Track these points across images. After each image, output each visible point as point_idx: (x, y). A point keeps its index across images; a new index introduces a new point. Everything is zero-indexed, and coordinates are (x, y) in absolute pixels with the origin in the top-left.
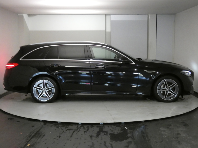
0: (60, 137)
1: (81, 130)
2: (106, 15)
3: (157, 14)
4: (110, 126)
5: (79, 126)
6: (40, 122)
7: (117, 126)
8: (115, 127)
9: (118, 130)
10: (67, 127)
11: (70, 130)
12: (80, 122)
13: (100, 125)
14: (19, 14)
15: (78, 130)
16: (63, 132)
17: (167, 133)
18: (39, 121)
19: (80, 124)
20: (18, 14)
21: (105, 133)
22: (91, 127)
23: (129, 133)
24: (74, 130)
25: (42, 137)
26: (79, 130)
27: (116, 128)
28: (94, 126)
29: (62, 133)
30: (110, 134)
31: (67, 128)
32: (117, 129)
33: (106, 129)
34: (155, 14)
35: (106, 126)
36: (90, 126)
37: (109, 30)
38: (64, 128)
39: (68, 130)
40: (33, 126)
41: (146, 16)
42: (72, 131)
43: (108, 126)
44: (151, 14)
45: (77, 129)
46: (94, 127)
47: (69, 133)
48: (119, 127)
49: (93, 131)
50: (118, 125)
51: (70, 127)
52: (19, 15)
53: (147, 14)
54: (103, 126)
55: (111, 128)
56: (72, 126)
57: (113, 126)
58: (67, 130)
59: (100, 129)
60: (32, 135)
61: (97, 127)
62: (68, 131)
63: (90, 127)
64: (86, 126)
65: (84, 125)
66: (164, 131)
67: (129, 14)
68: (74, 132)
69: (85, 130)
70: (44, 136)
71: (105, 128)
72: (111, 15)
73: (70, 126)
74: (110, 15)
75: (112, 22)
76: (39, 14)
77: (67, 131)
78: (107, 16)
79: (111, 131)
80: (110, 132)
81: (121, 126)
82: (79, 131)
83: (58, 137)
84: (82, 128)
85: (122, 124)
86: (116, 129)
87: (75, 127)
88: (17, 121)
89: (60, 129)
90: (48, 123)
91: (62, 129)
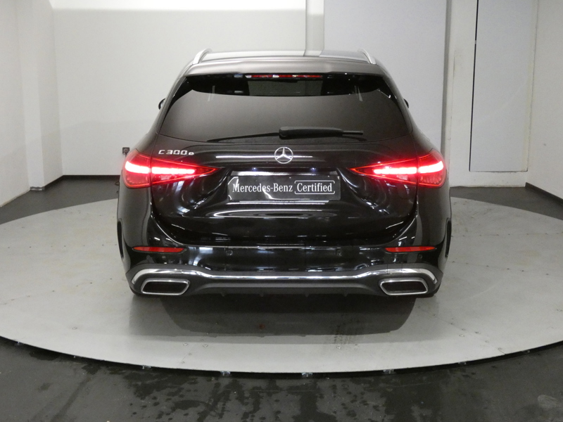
1: (229, 405)
5: (221, 390)
8: (362, 394)
9: (375, 407)
10: (174, 390)
11: (185, 405)
13: (304, 382)
15: (220, 405)
19: (227, 376)
22: (269, 392)
24: (201, 408)
26: (223, 409)
28: (280, 383)
31: (176, 399)
33: (327, 401)
35: (325, 388)
38: (161, 396)
39: (177, 410)
40: (45, 387)
45: (216, 403)
46: (278, 389)
49: (279, 412)
55: (347, 400)
58: (177, 406)
61: (291, 390)
62: (178, 416)
63: (264, 391)
64: (247, 387)
65: (241, 381)
69: (244, 409)
71: (322, 397)
77: (173, 415)
81: (382, 385)
82: (221, 416)
84: (233, 395)
86: (365, 403)
89: (148, 401)
90: (103, 368)
91: (156, 404)
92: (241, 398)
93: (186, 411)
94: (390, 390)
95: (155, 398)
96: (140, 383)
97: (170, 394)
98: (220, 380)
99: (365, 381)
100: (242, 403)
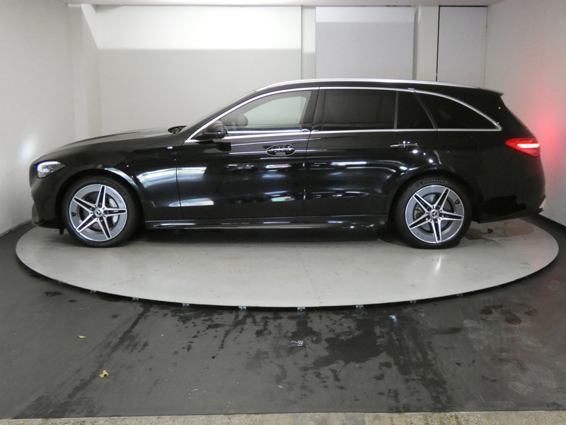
0: (189, 348)
1: (245, 326)
2: (303, 7)
3: (440, 6)
4: (324, 315)
5: (240, 317)
6: (134, 304)
7: (343, 315)
8: (340, 320)
9: (349, 327)
10: (207, 318)
11: (215, 326)
12: (243, 302)
13: (299, 314)
14: (71, 3)
15: (240, 326)
16: (198, 332)
18: (129, 299)
19: (243, 309)
20: (67, 4)
21: (315, 338)
22: (275, 319)
23: (380, 337)
24: (227, 328)
25: (139, 347)
26: (242, 329)
27: (343, 320)
28: (281, 314)
29: (196, 337)
30: (328, 340)
31: (209, 323)
32: (346, 325)
33: (316, 323)
34: (435, 6)
35: (314, 317)
36: (270, 315)
37: (310, 48)
38: (199, 321)
39: (210, 329)
40: (115, 316)
41: (411, 11)
42: (221, 331)
43: (321, 317)
44: (423, 6)
45: (237, 325)
46: (281, 318)
47: (215, 337)
48: (351, 317)
49: (281, 330)
50: (347, 312)
51: (217, 318)
52: (69, 5)
53: (414, 6)
54: (307, 314)
55: (329, 323)
56: (221, 316)
57: (334, 317)
58: (210, 327)
59: (298, 324)
60: (111, 342)
61: (291, 318)
62: (212, 332)
63: (270, 319)
64: (259, 317)
65: (254, 314)
66: (475, 330)
67: (365, 6)
68: (227, 334)
69: (257, 328)
70: (146, 345)
71: (311, 321)
72: (317, 8)
73: (216, 316)
74: (313, 7)
75: (319, 27)
76: (124, 5)
77: (207, 331)
78: (307, 12)
79: (330, 331)
80: (326, 334)
81: (354, 315)
82: (241, 332)
83: (184, 348)
84: (249, 320)
85: (358, 308)
86: (342, 325)
87: (228, 318)
88: (71, 301)
89: (189, 324)
90: (155, 306)
91: (195, 326)
92: (254, 322)
93: (216, 329)
94: (360, 318)
95: (193, 323)
96: (182, 314)
97: (205, 320)
98: (239, 313)
99: (342, 313)
100: (256, 325)
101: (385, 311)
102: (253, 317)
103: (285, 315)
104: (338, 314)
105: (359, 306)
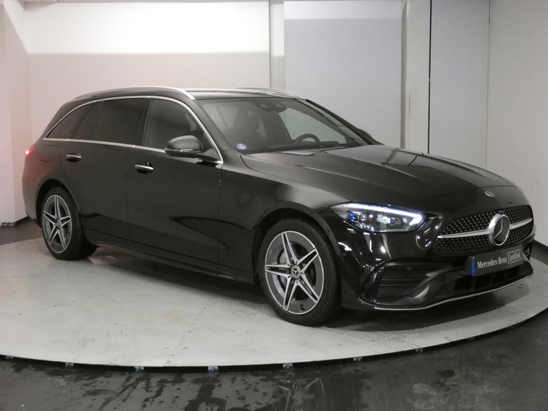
1: (134, 392)
4: (239, 377)
5: (132, 381)
7: (264, 377)
8: (257, 383)
9: (265, 394)
10: (89, 382)
11: (96, 393)
15: (126, 392)
17: (432, 408)
19: (140, 370)
22: (174, 383)
24: (108, 396)
27: (262, 383)
31: (90, 388)
32: (262, 390)
33: (225, 390)
35: (226, 379)
36: (169, 377)
37: (279, 51)
38: (77, 386)
39: (87, 397)
42: (100, 399)
43: (234, 379)
45: (123, 391)
46: (183, 381)
48: (272, 380)
49: (177, 397)
50: (270, 373)
51: (101, 382)
54: (218, 376)
55: (241, 388)
56: (107, 379)
57: (251, 379)
58: (89, 393)
59: (201, 390)
61: (195, 381)
62: (88, 400)
63: (169, 382)
64: (155, 379)
66: (426, 397)
68: (108, 401)
69: (147, 395)
71: (220, 386)
73: (100, 379)
77: (82, 400)
78: (274, 7)
79: (239, 398)
80: (233, 403)
81: (278, 377)
84: (142, 384)
85: (286, 368)
86: (257, 390)
87: (116, 382)
92: (147, 388)
93: (95, 397)
97: (85, 385)
98: (133, 375)
99: (263, 375)
100: (147, 391)
101: (318, 372)
102: (148, 380)
103: (188, 378)
104: (258, 375)
105: (288, 364)
